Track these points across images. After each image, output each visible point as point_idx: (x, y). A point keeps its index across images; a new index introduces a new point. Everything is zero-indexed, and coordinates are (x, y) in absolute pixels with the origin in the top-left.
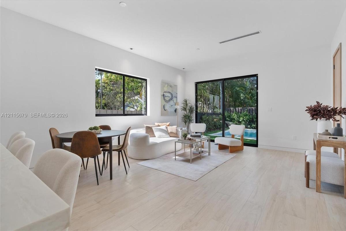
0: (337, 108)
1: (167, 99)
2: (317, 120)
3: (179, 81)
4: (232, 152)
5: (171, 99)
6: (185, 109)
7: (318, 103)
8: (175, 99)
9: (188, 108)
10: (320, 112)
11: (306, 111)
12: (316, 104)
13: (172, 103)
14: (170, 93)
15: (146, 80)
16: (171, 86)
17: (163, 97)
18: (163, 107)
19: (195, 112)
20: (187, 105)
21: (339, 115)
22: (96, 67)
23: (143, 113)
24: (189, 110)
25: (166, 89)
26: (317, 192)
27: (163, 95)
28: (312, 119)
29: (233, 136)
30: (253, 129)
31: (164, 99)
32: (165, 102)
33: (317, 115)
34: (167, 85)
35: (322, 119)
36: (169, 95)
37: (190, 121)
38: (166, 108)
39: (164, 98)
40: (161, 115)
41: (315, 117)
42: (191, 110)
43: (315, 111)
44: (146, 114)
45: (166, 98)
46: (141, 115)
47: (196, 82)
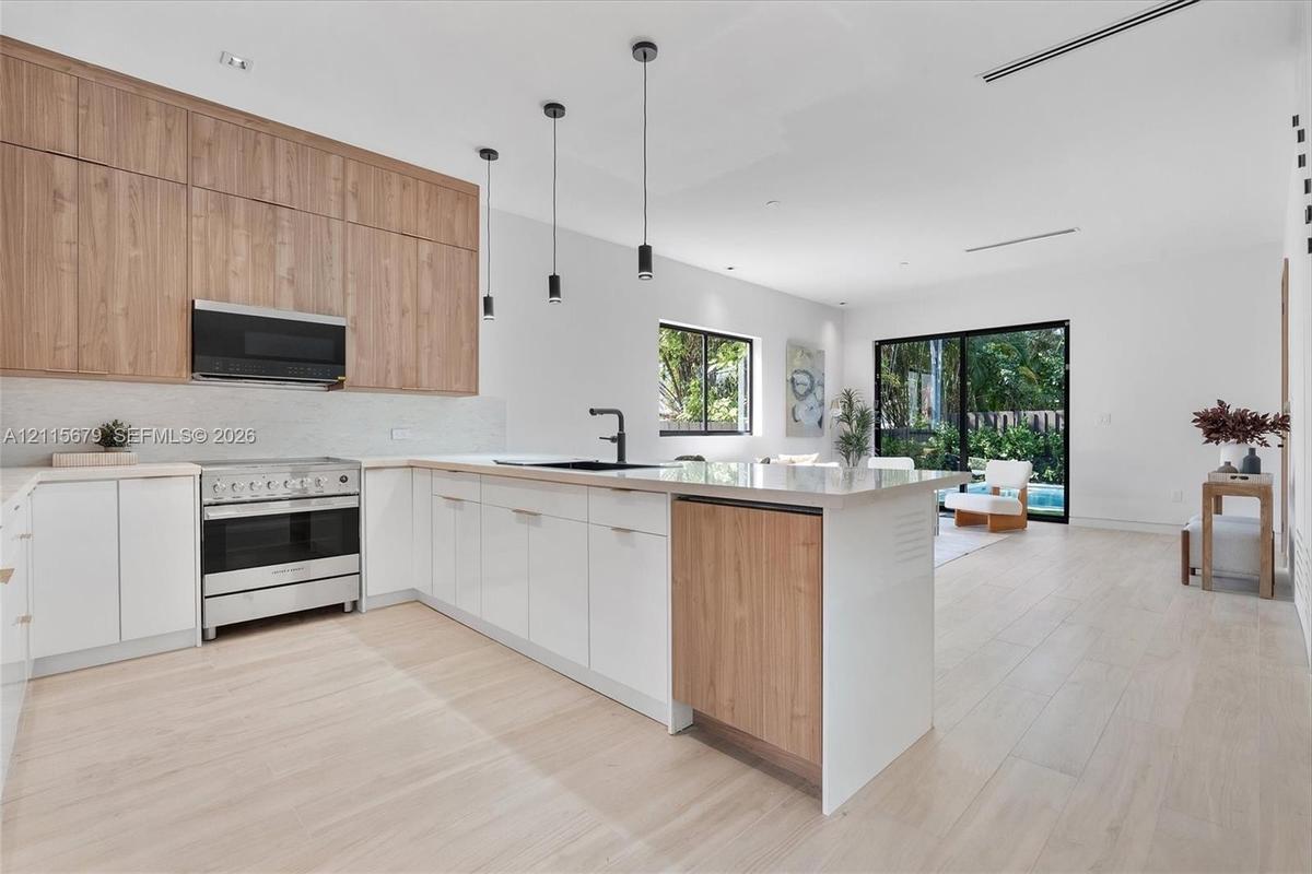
0: (1267, 415)
1: (801, 390)
2: (1217, 443)
3: (828, 338)
4: (994, 530)
5: (810, 391)
6: (847, 418)
7: (1221, 403)
8: (818, 390)
9: (856, 414)
10: (1224, 424)
11: (1194, 421)
12: (1217, 406)
13: (811, 400)
14: (806, 372)
15: (750, 342)
16: (809, 355)
17: (790, 385)
18: (790, 411)
19: (873, 425)
20: (851, 405)
21: (1271, 431)
22: (662, 321)
23: (741, 429)
24: (859, 421)
25: (797, 364)
26: (1203, 589)
27: (793, 380)
28: (1207, 442)
29: (996, 491)
30: (1048, 482)
31: (795, 391)
32: (797, 398)
33: (1217, 431)
34: (799, 353)
35: (1232, 440)
36: (805, 379)
37: (861, 450)
38: (800, 414)
39: (794, 387)
40: (787, 435)
41: (1212, 435)
42: (863, 422)
43: (1215, 422)
44: (751, 432)
45: (797, 388)
46: (735, 433)
47: (879, 342)
